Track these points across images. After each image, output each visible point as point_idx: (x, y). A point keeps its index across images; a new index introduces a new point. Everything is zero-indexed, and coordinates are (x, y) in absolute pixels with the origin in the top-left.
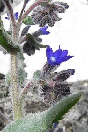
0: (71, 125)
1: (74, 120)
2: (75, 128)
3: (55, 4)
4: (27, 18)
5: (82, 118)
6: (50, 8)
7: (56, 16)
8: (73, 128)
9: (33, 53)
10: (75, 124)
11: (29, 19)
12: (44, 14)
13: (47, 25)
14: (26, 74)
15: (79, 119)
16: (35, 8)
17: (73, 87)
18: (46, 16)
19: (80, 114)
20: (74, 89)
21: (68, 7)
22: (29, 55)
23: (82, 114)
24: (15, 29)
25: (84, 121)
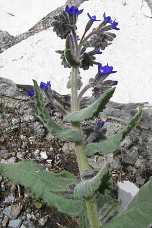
0: (120, 153)
1: (123, 147)
2: (125, 157)
3: (107, 35)
4: (86, 42)
5: (132, 147)
6: (103, 37)
7: (106, 43)
8: (122, 157)
9: (88, 68)
10: (125, 153)
11: (88, 43)
12: (98, 41)
13: (100, 48)
14: (82, 83)
15: (130, 147)
16: (92, 36)
17: (125, 110)
18: (99, 43)
19: (131, 141)
20: (126, 112)
21: (116, 36)
22: (85, 69)
23: (132, 141)
24: (77, 50)
25: (135, 149)
